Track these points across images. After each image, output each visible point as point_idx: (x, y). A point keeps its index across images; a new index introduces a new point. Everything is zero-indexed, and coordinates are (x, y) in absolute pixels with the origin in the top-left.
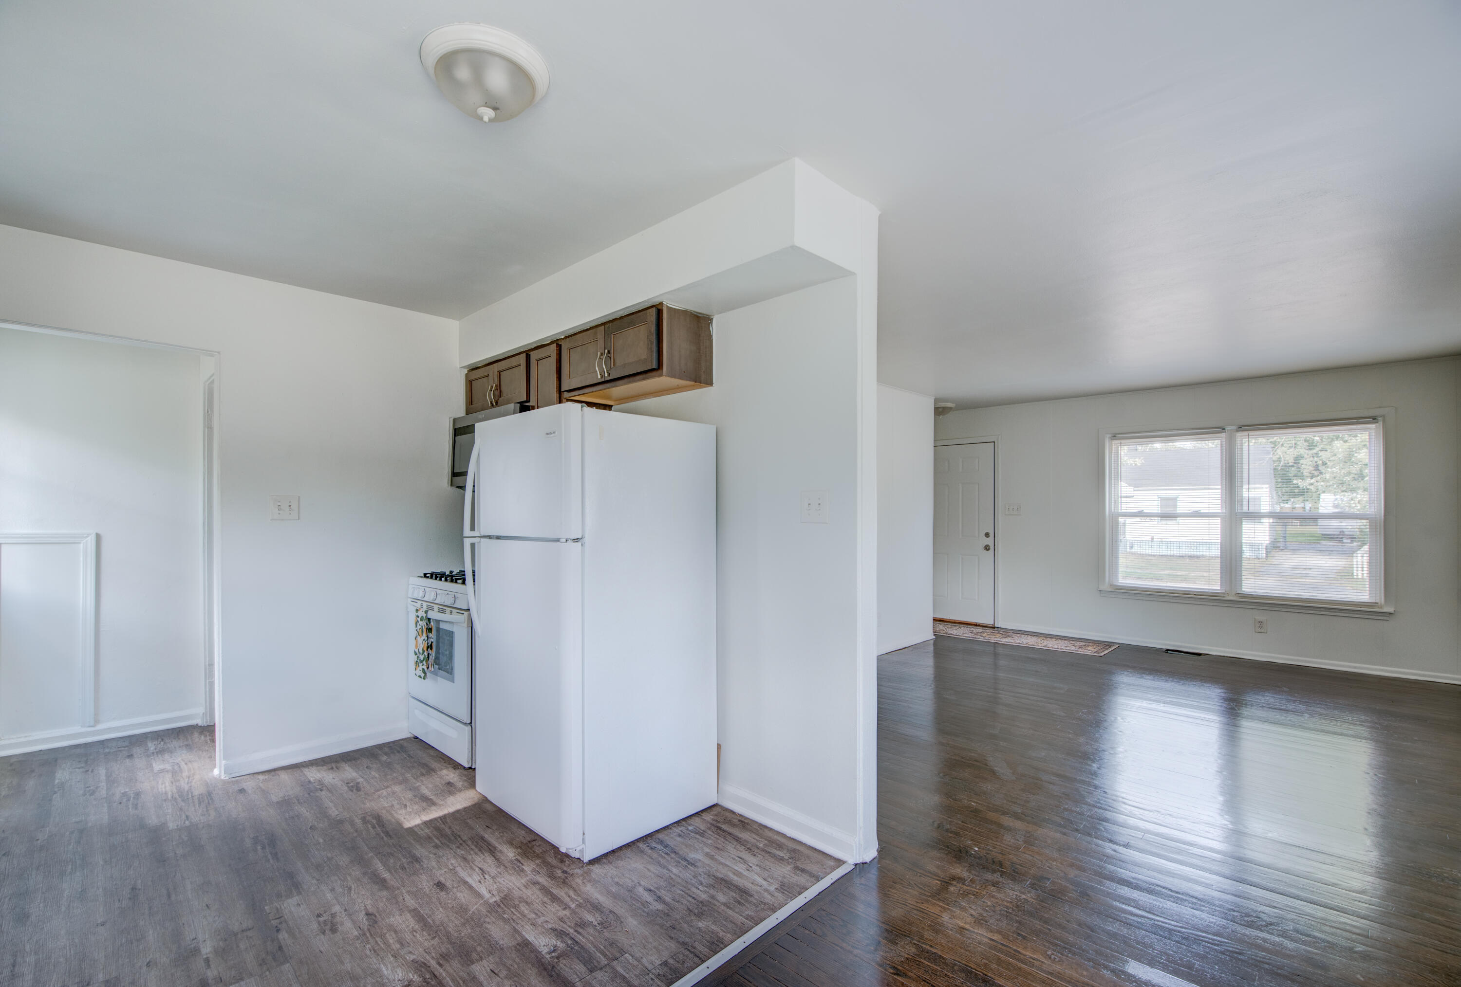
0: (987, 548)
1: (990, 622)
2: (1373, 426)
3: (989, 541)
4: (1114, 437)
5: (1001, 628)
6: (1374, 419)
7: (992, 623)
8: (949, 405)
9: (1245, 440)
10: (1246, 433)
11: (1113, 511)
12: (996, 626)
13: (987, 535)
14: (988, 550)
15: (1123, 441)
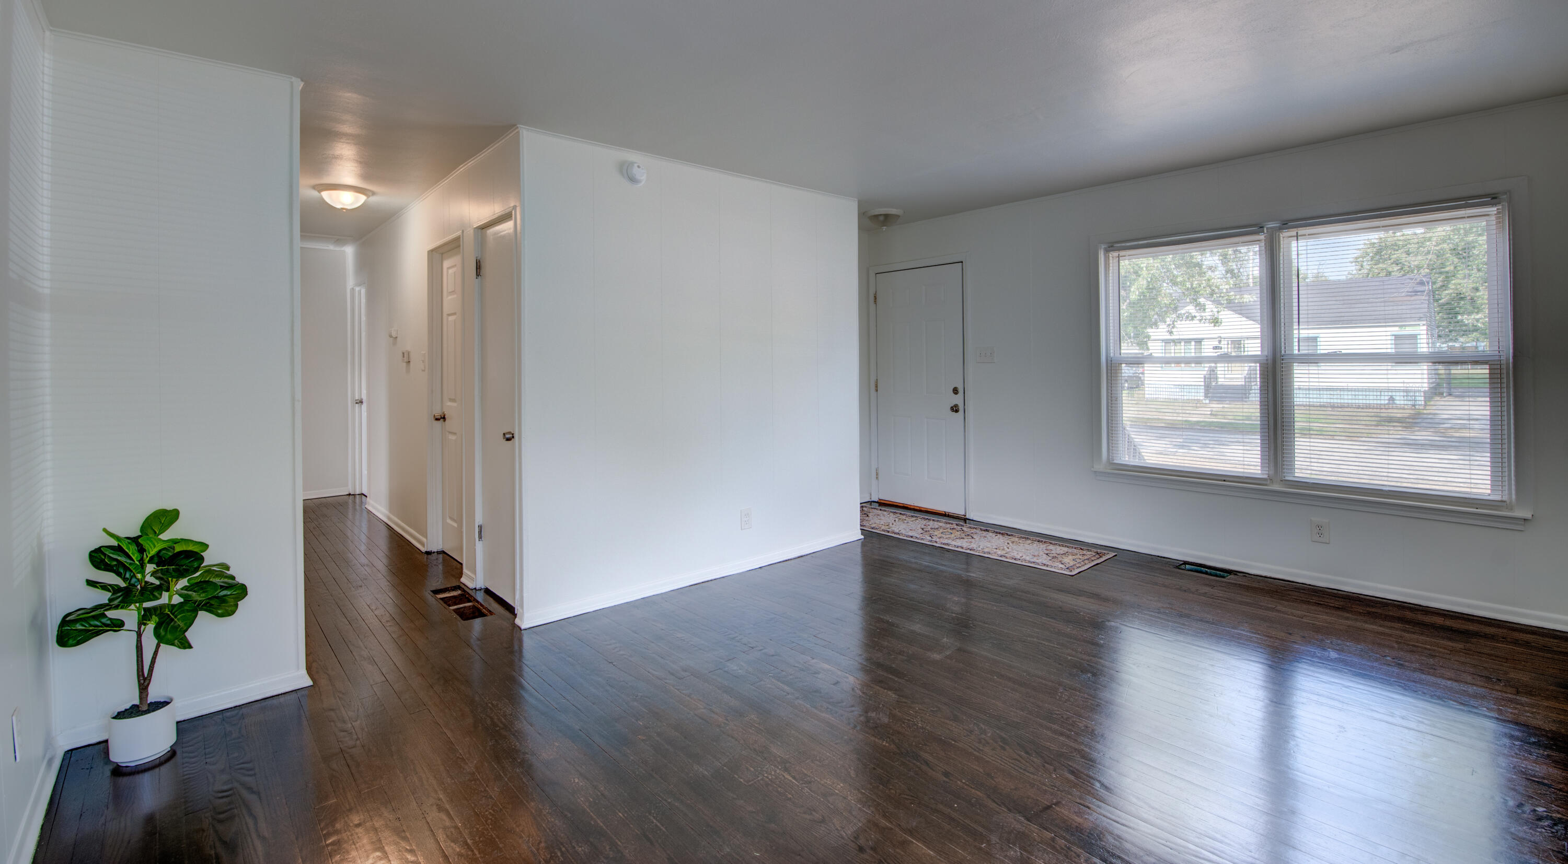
0: (955, 409)
1: (960, 512)
2: (1493, 210)
3: (958, 400)
4: (1111, 247)
5: (972, 520)
6: (1493, 198)
7: (963, 513)
8: (893, 211)
9: (1294, 244)
10: (1293, 232)
11: (1112, 355)
12: (967, 517)
13: (955, 391)
14: (957, 411)
15: (1122, 253)
